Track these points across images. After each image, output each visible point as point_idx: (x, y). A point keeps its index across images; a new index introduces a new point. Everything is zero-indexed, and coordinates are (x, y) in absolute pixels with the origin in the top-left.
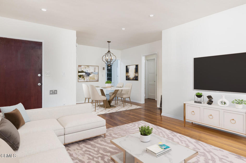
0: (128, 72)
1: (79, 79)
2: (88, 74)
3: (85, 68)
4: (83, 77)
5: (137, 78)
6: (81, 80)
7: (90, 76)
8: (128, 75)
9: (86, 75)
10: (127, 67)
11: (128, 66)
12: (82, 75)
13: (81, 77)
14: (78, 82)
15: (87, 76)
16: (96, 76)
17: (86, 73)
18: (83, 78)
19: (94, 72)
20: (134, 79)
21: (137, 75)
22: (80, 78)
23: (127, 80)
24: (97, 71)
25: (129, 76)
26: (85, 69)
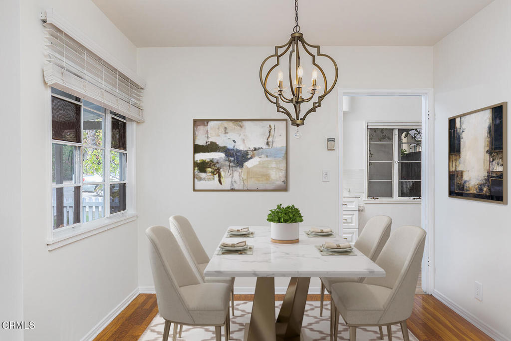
0: (459, 151)
1: (200, 179)
2: (239, 158)
3: (226, 133)
4: (217, 171)
5: (498, 188)
6: (208, 181)
7: (248, 164)
8: (459, 169)
9: (230, 162)
10: (452, 122)
11: (458, 120)
12: (212, 161)
13: (205, 172)
14: (194, 190)
15: (232, 164)
16: (274, 165)
17: (228, 152)
18: (213, 174)
19: (265, 147)
20: (485, 189)
21: (500, 169)
22: (203, 175)
23: (452, 193)
24: (279, 142)
25: (462, 172)
26: (223, 135)
